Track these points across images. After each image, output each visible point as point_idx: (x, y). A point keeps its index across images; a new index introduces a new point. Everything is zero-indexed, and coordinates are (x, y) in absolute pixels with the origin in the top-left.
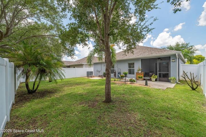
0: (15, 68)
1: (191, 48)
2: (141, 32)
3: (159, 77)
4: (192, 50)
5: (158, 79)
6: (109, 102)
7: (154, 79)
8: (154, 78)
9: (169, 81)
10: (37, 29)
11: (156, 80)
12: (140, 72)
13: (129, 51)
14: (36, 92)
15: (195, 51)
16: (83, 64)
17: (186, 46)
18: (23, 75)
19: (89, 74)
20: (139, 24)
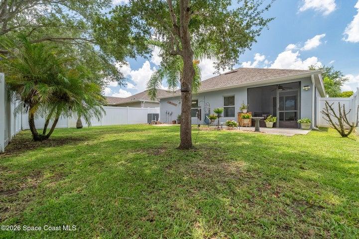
0: (8, 92)
1: (335, 75)
2: (248, 26)
3: (280, 120)
4: (337, 79)
5: (278, 124)
6: (187, 149)
7: (271, 123)
8: (271, 121)
9: (298, 126)
10: (54, 25)
11: (274, 126)
12: (245, 111)
13: (226, 67)
14: (49, 138)
15: (342, 82)
16: (140, 100)
17: (327, 72)
18: (25, 106)
19: (152, 118)
20: (245, 13)
